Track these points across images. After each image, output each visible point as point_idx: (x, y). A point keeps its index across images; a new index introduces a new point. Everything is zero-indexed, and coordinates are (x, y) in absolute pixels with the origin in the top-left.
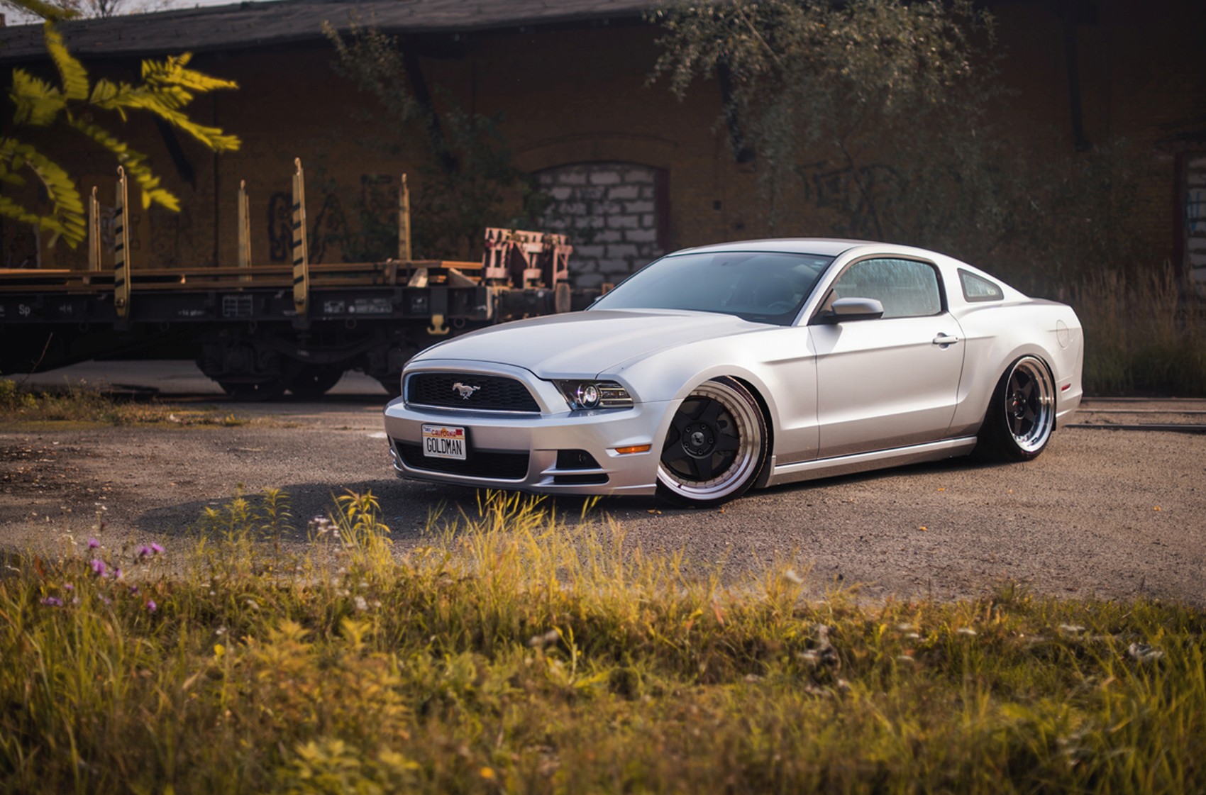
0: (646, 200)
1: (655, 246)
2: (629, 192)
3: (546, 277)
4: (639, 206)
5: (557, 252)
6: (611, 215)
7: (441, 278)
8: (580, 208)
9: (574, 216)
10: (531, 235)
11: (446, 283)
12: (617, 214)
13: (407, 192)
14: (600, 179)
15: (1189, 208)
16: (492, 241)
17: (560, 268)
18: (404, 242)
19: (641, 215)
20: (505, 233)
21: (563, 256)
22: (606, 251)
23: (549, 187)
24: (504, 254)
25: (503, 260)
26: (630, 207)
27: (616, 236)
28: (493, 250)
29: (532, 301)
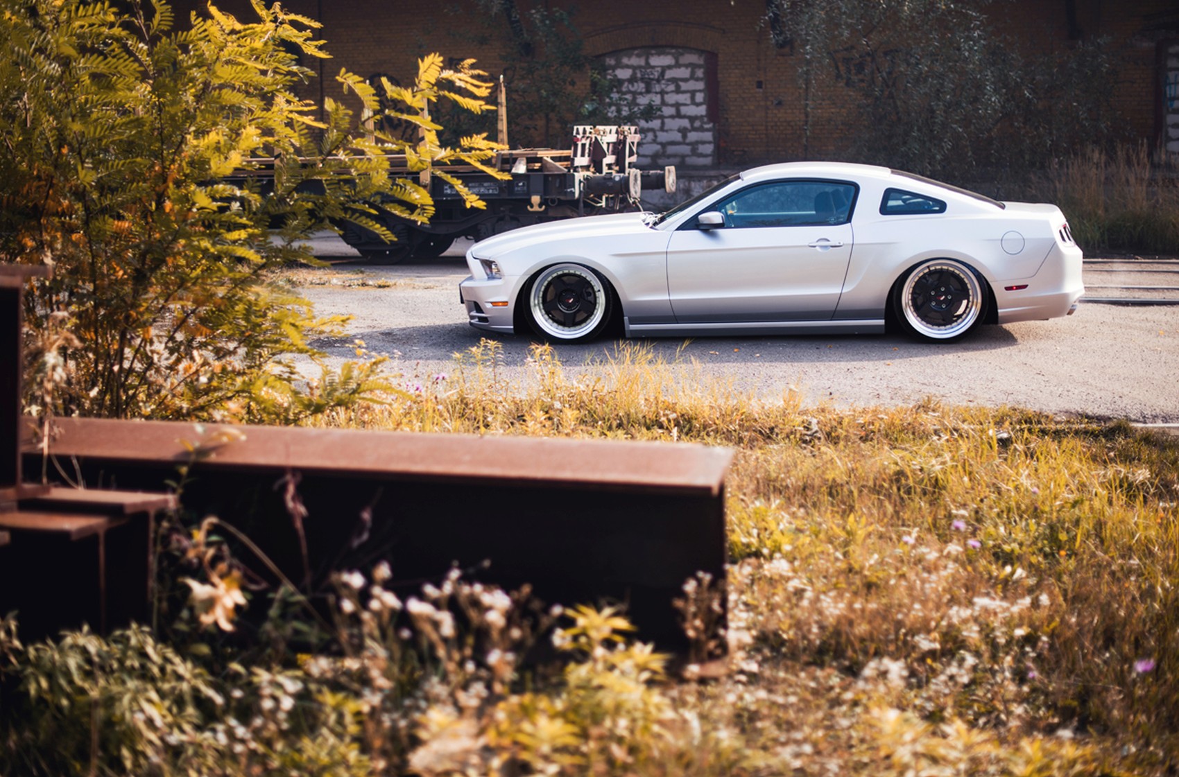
0: (697, 79)
1: (705, 119)
2: (683, 73)
3: (620, 162)
4: (691, 85)
5: (628, 141)
6: (667, 93)
7: (537, 166)
8: (641, 87)
9: (634, 94)
10: (607, 128)
11: (541, 169)
12: (672, 92)
13: (503, 89)
14: (658, 61)
15: (1168, 88)
16: (579, 137)
17: (631, 154)
18: (502, 131)
19: (693, 93)
20: (588, 128)
21: (633, 143)
22: (663, 123)
23: (614, 68)
24: (587, 146)
25: (587, 151)
26: (684, 86)
27: (671, 111)
28: (580, 144)
29: (610, 184)
